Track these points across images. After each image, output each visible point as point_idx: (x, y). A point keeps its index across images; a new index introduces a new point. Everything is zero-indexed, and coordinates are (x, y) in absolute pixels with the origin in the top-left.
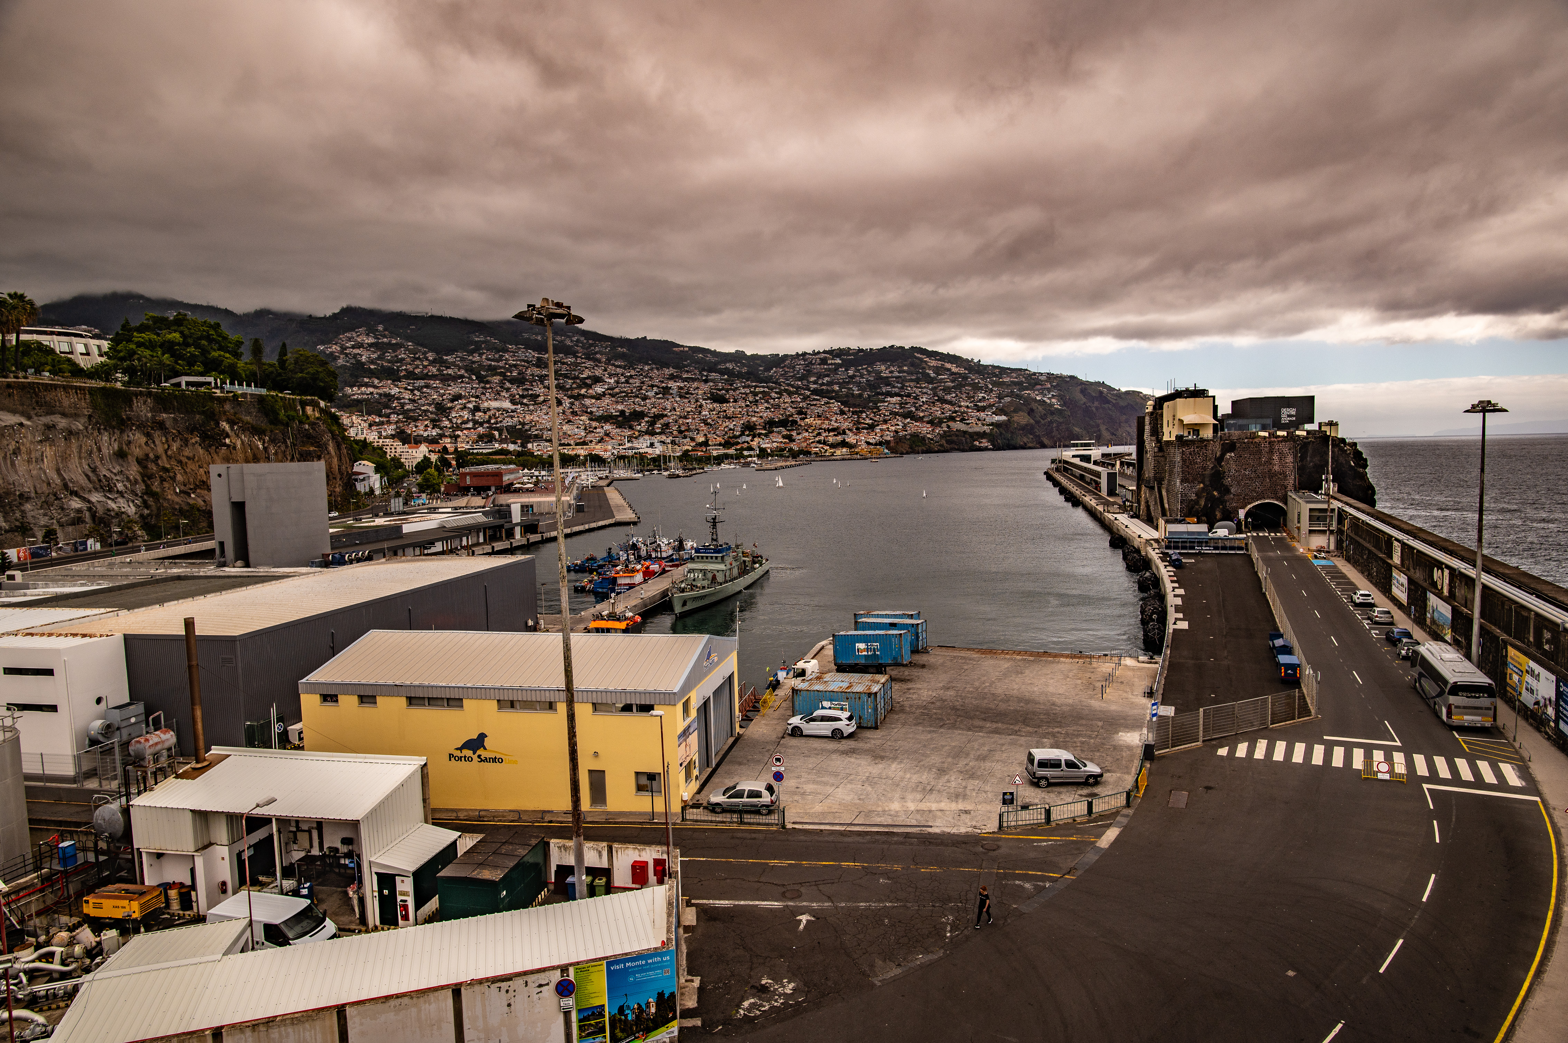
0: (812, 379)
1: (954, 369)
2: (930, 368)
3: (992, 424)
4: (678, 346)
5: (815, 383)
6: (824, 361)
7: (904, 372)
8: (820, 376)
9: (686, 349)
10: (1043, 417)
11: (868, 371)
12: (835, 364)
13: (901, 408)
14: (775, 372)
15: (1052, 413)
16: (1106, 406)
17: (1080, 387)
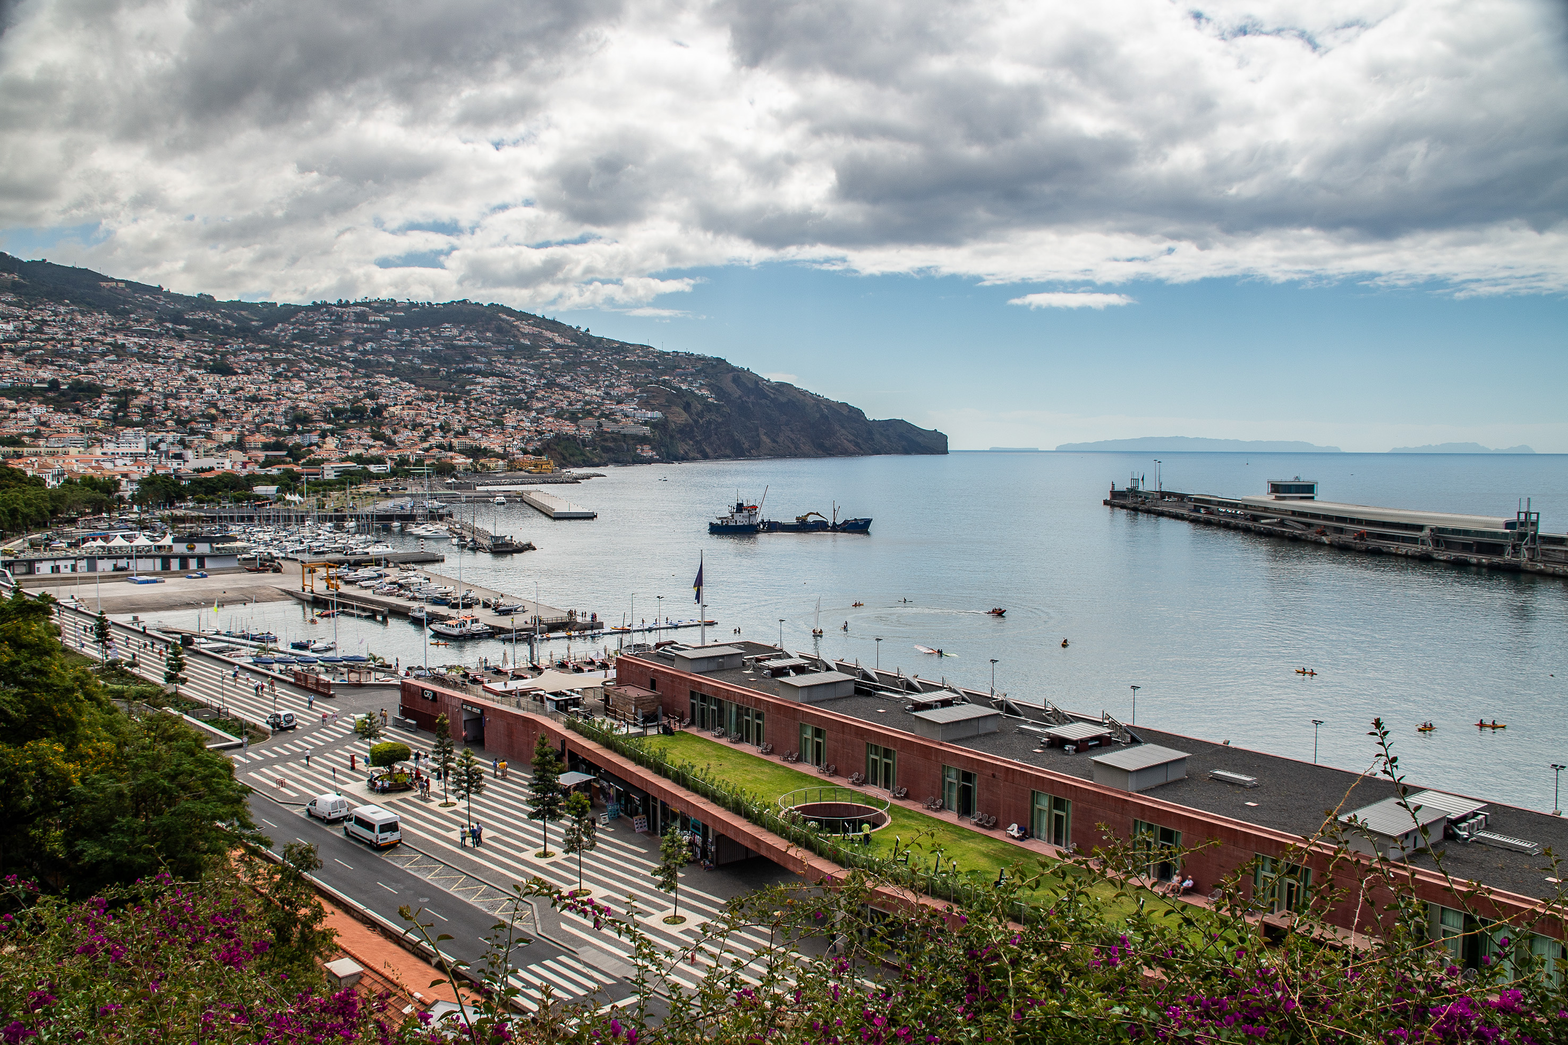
0: (347, 343)
1: (559, 340)
2: (525, 335)
3: (646, 423)
4: (106, 279)
5: (353, 349)
6: (361, 318)
7: (487, 340)
8: (359, 340)
9: (122, 285)
10: (700, 415)
11: (432, 336)
12: (380, 322)
13: (505, 394)
14: (282, 330)
15: (709, 410)
16: (763, 401)
17: (731, 374)
